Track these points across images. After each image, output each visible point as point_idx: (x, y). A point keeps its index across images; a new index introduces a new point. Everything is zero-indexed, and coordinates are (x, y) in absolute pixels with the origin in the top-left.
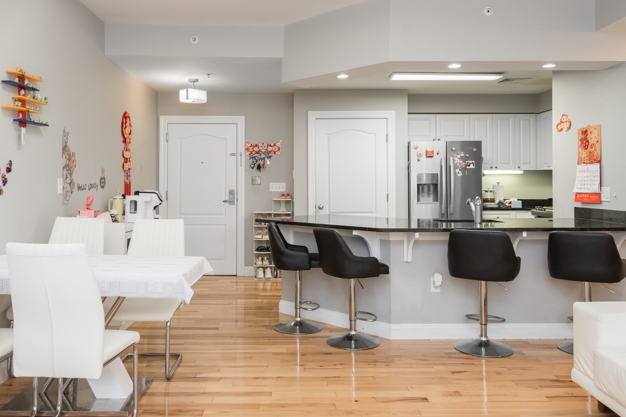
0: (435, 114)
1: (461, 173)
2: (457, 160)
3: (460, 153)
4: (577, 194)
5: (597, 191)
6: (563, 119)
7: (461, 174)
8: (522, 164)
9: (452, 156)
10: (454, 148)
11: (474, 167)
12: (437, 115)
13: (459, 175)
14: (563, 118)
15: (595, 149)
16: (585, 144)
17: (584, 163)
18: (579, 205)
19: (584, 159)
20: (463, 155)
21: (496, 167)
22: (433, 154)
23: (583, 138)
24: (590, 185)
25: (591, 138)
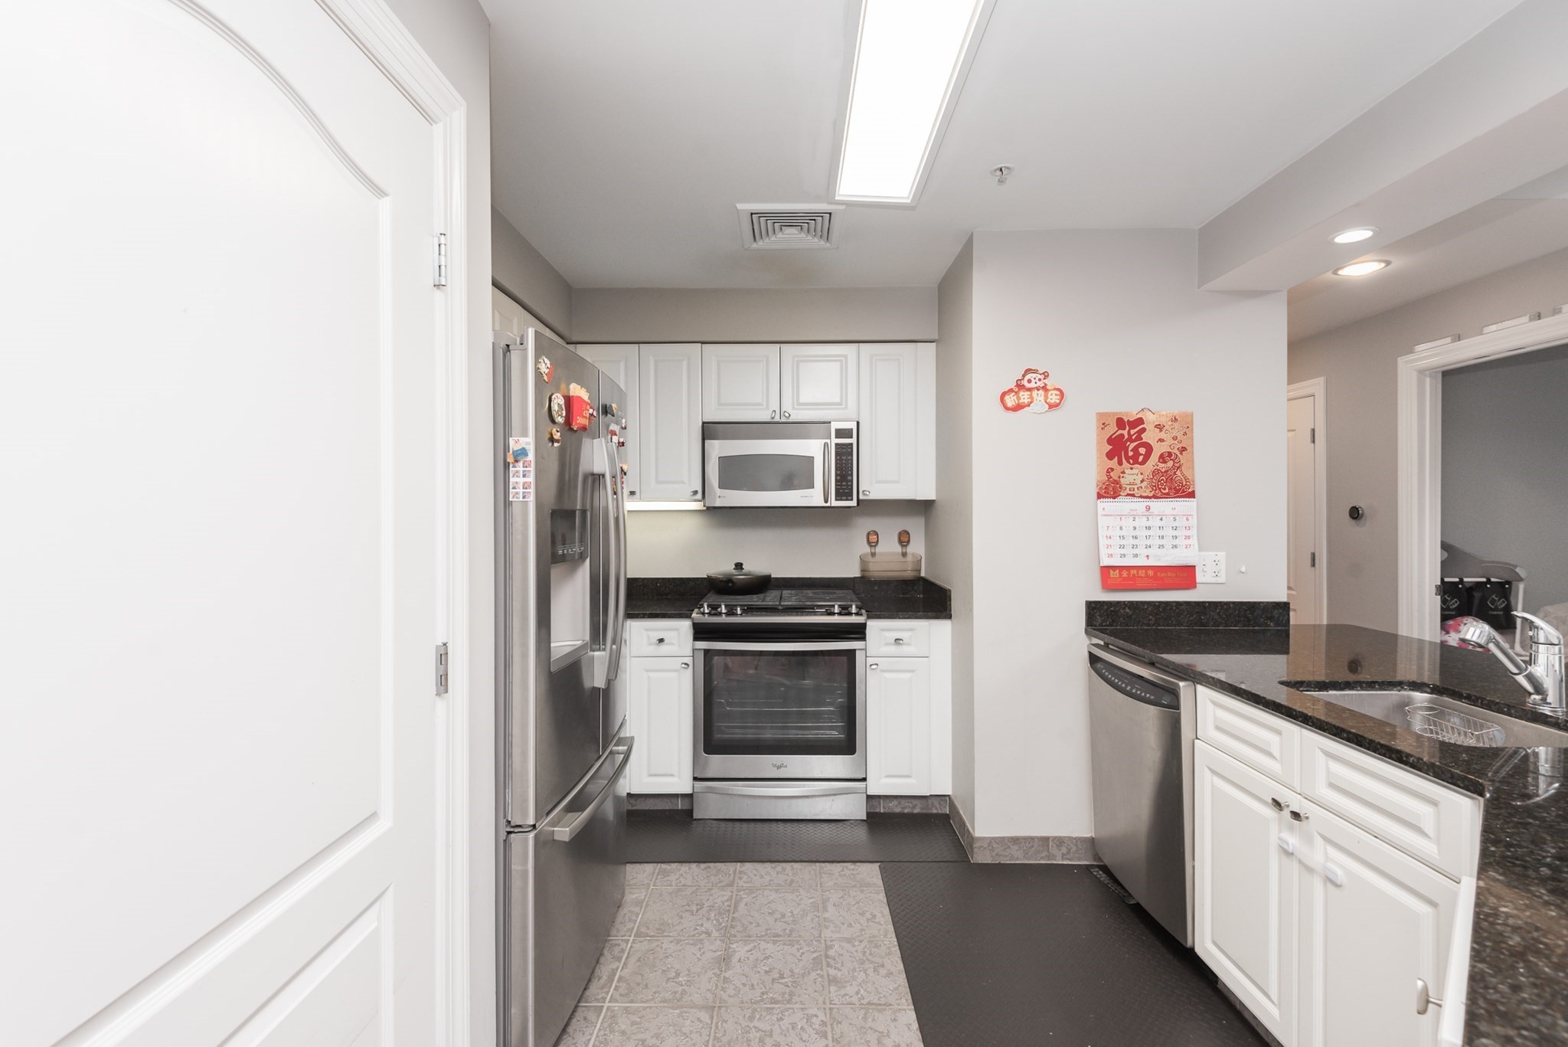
4: (1110, 569)
5: (1189, 563)
6: (1029, 381)
14: (1028, 377)
16: (1135, 450)
17: (1133, 496)
19: (1128, 487)
23: (1126, 437)
24: (1161, 547)
25: (1161, 440)
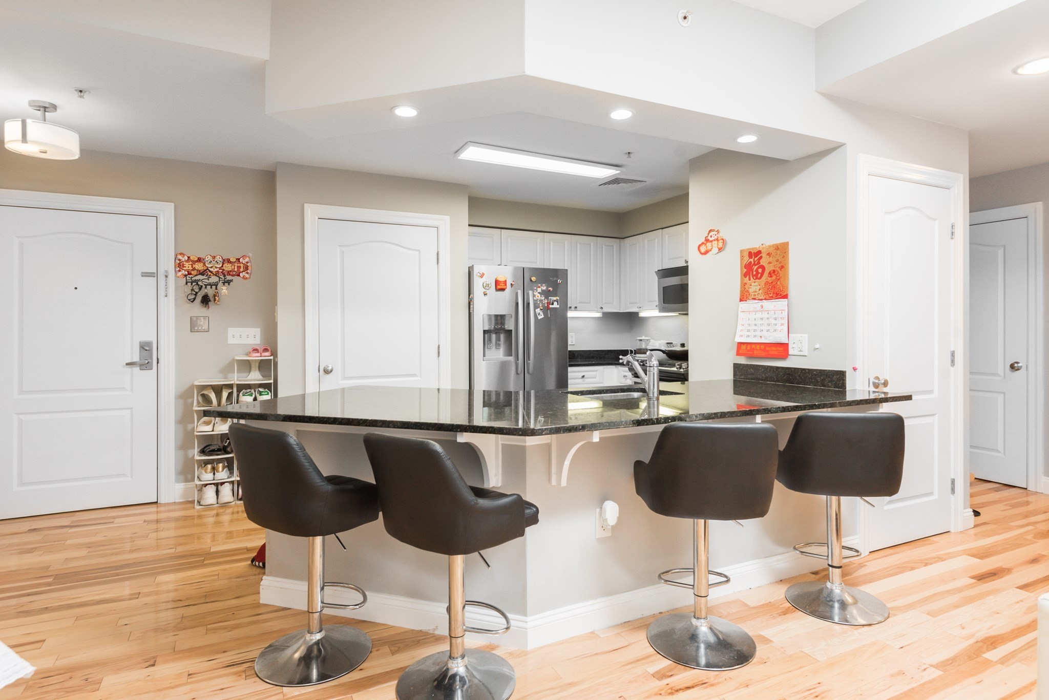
0: (500, 230)
1: (542, 314)
2: (538, 297)
3: (542, 286)
4: (740, 344)
5: (783, 340)
6: (711, 237)
7: (543, 316)
9: (531, 290)
10: (534, 278)
11: (558, 306)
12: (502, 230)
13: (540, 317)
14: (710, 234)
15: (778, 278)
16: (757, 270)
17: (755, 299)
18: (742, 361)
19: (753, 294)
20: (544, 288)
21: (576, 307)
22: (506, 285)
23: (753, 263)
24: (768, 331)
25: (770, 263)
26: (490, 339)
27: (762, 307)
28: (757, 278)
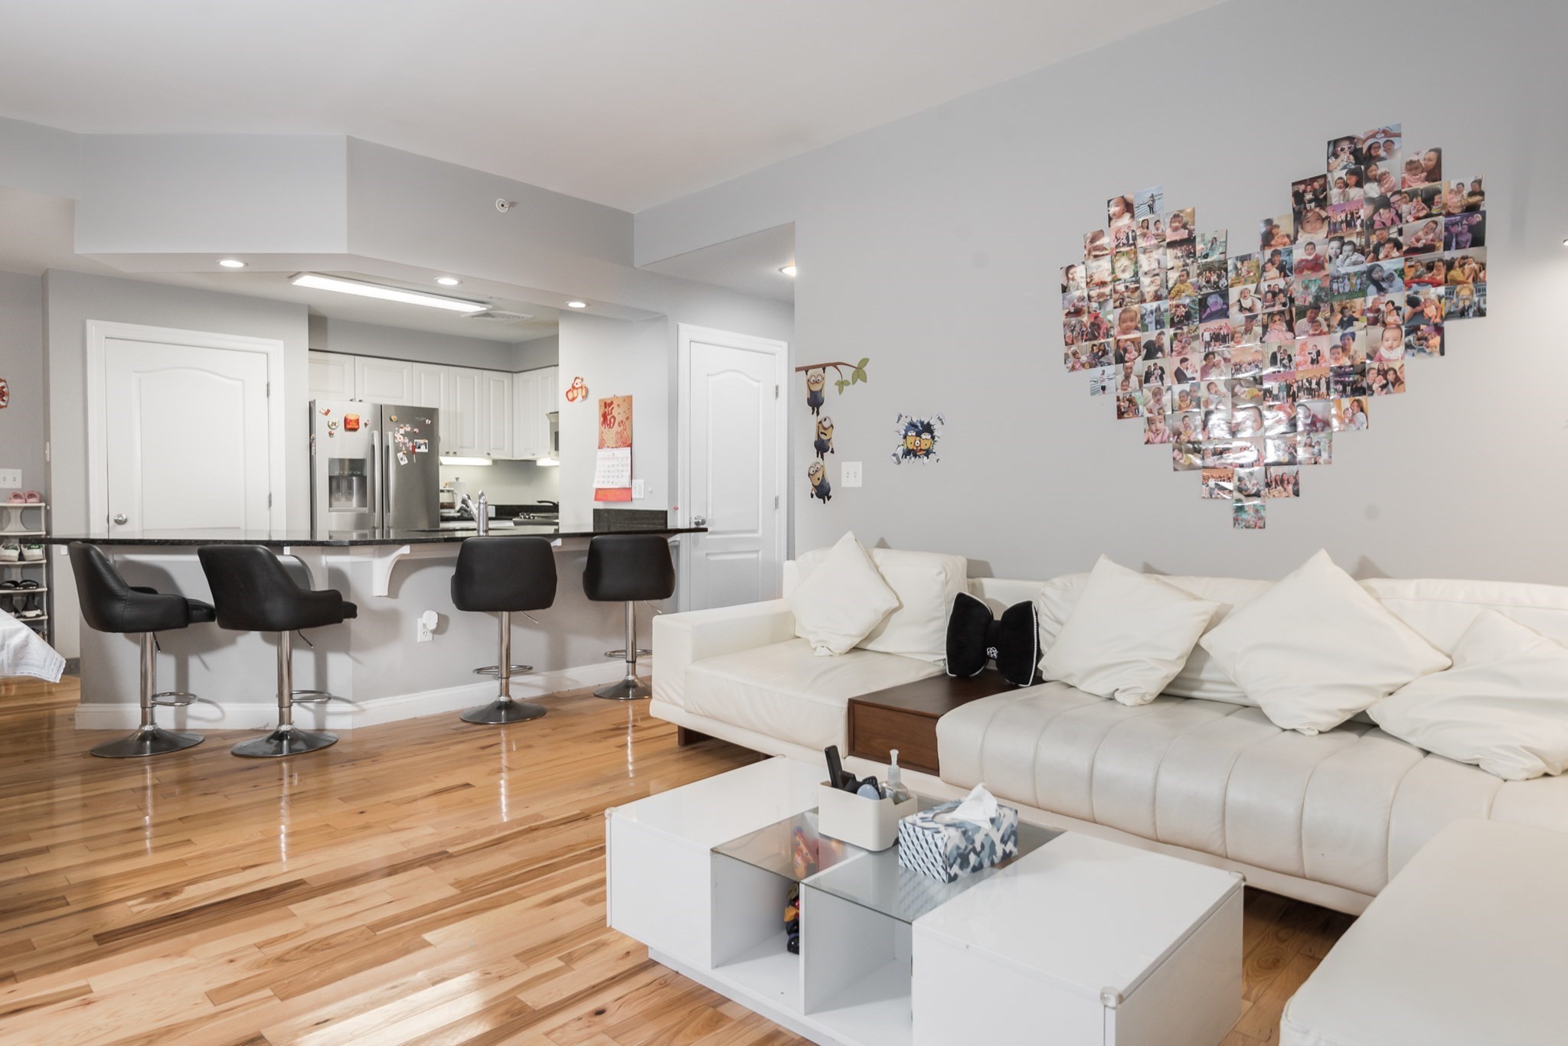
0: (353, 357)
1: (406, 459)
2: (400, 439)
3: (405, 426)
4: (598, 490)
5: (627, 486)
7: (406, 462)
8: (494, 449)
9: (391, 431)
10: (395, 417)
11: (427, 451)
12: (356, 357)
13: (402, 463)
15: (623, 428)
17: (608, 447)
18: (600, 506)
20: (408, 429)
21: (455, 453)
22: (358, 424)
24: (617, 477)
25: (619, 413)
26: (338, 488)
27: (613, 454)
28: (610, 427)
